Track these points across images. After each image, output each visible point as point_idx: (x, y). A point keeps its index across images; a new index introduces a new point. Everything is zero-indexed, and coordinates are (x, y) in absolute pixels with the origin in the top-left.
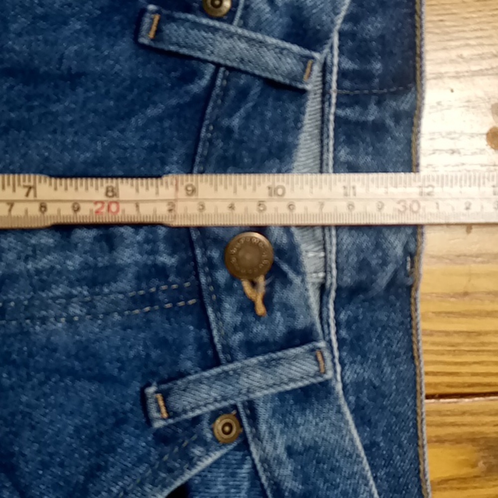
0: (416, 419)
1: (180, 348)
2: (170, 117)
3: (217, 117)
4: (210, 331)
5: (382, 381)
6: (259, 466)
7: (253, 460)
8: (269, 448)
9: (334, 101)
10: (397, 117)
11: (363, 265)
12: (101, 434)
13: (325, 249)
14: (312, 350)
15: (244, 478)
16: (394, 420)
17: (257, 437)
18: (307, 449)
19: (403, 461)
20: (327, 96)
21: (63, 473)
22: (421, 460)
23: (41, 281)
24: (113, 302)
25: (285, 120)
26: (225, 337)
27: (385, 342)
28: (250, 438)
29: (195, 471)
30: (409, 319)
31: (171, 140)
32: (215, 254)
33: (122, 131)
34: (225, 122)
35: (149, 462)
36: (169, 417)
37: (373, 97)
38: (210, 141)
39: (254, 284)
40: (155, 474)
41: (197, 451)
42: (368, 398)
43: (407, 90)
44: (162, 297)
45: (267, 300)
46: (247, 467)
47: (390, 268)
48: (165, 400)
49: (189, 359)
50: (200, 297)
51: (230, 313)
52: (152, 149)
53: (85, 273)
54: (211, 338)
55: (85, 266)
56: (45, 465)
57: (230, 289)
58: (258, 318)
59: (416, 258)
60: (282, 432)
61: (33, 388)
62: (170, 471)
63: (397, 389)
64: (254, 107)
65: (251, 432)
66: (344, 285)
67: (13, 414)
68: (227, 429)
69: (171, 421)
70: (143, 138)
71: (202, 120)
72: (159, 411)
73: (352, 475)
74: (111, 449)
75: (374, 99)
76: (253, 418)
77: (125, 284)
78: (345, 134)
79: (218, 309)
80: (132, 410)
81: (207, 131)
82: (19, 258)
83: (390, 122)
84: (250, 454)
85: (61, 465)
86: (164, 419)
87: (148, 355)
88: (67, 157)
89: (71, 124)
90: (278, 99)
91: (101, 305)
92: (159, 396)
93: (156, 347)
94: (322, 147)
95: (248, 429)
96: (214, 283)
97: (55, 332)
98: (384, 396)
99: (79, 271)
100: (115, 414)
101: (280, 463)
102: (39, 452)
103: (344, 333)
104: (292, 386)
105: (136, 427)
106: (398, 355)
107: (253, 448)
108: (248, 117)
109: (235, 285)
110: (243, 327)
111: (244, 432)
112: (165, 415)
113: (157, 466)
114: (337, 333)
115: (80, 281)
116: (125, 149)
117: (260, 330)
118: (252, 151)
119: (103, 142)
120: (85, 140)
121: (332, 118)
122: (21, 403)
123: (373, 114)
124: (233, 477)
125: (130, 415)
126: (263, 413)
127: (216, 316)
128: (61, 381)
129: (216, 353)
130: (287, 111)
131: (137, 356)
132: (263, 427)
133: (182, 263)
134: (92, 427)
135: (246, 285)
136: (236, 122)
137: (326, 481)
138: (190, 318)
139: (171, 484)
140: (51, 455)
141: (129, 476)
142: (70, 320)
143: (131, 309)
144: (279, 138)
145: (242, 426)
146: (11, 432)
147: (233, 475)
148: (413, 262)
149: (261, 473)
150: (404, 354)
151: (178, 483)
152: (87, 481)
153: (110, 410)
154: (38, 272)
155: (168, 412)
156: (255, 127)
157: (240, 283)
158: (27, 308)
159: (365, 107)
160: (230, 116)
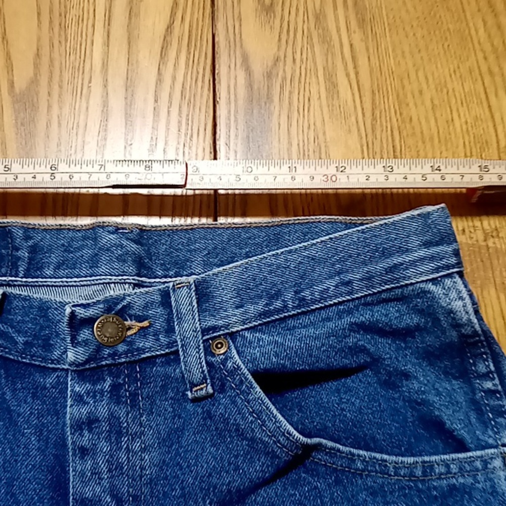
0: (233, 228)
1: (167, 376)
2: (14, 384)
3: (17, 352)
4: (157, 356)
5: (204, 249)
6: (246, 326)
7: (242, 330)
8: (234, 319)
9: (13, 278)
10: (27, 238)
11: (121, 259)
12: (217, 429)
13: (109, 283)
14: (174, 290)
15: (253, 336)
16: (232, 242)
17: (227, 327)
18: (239, 295)
19: (259, 237)
20: (11, 283)
21: (242, 456)
22: (260, 225)
23: (116, 469)
24: (133, 421)
25: (23, 307)
26: (161, 346)
27: (180, 246)
28: (227, 331)
29: (242, 366)
30: (166, 231)
31: (30, 383)
32: (107, 351)
33: (19, 415)
34: (20, 347)
35: (235, 397)
36: (206, 382)
37: (13, 253)
38: (32, 356)
39: (130, 328)
40: (242, 392)
41: (229, 364)
42: (215, 258)
43: (10, 232)
44: (132, 388)
45: (140, 319)
46: (247, 334)
47: (125, 242)
48: (196, 386)
49: (175, 370)
50: (135, 362)
51: (147, 343)
52: (34, 396)
53: (113, 439)
54: (162, 355)
55: (108, 439)
56: (237, 468)
57: (131, 343)
58: (150, 325)
59: (120, 226)
60: (225, 311)
61: (184, 474)
62: (241, 382)
63: (212, 240)
64: (12, 327)
65: (223, 330)
66: (135, 271)
67: (201, 489)
68: (219, 346)
69: (209, 381)
70: (25, 402)
71: (18, 362)
72: (202, 389)
73: (259, 267)
74: (226, 421)
75: (15, 253)
76: (215, 329)
77: (121, 412)
78: (36, 271)
79: (143, 350)
80: (203, 408)
81: (25, 358)
82: (100, 483)
83: (30, 243)
84: (238, 331)
85: (236, 457)
86: (207, 386)
87: (171, 398)
88: (34, 452)
89: (12, 450)
90: (9, 312)
91: (135, 428)
92: (194, 389)
93: (167, 393)
94: (44, 286)
95: (222, 332)
96: (126, 353)
97: (151, 459)
98: (215, 248)
99: (111, 444)
100: (205, 419)
101: (246, 312)
102: (227, 472)
103: (171, 273)
104: (195, 303)
105: (214, 405)
106: (189, 239)
107: (234, 330)
108: (19, 332)
109: (129, 340)
110: (156, 334)
111: (223, 335)
112: (205, 385)
113: (238, 391)
114: (171, 277)
115: (118, 442)
116: (31, 413)
117: (159, 324)
118: (42, 328)
119: (24, 429)
120: (23, 440)
121: (24, 280)
122: (193, 483)
123: (24, 254)
124: (252, 343)
125: (205, 409)
126: (211, 322)
127: (147, 352)
128: (180, 455)
129: (171, 353)
130: (17, 306)
131: (172, 406)
132: (221, 323)
133: (111, 374)
134: (212, 435)
135: (129, 333)
136: (21, 339)
137: (261, 284)
138: (148, 370)
139: (250, 383)
140: (230, 464)
141: (243, 410)
142: (143, 450)
143: (140, 408)
144: (35, 312)
145: (219, 336)
146: (214, 491)
147: (250, 343)
148: (123, 229)
149: (251, 325)
150: (189, 234)
151: (250, 377)
152: (246, 439)
153: (202, 422)
154: (110, 471)
155: (203, 384)
156: (27, 327)
157: (129, 337)
158: (134, 480)
159: (19, 258)
160: (16, 343)
